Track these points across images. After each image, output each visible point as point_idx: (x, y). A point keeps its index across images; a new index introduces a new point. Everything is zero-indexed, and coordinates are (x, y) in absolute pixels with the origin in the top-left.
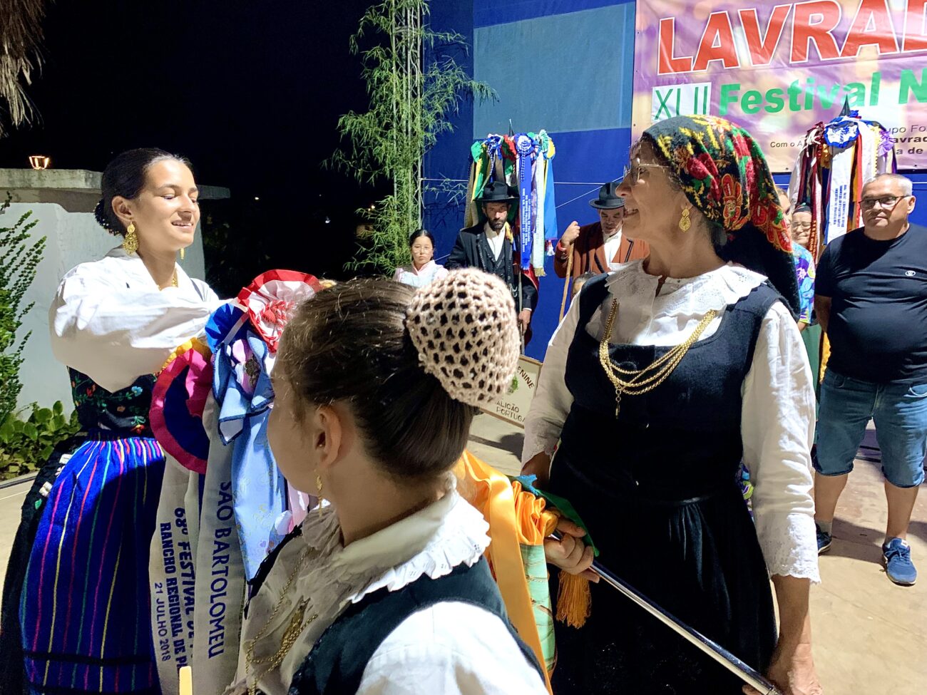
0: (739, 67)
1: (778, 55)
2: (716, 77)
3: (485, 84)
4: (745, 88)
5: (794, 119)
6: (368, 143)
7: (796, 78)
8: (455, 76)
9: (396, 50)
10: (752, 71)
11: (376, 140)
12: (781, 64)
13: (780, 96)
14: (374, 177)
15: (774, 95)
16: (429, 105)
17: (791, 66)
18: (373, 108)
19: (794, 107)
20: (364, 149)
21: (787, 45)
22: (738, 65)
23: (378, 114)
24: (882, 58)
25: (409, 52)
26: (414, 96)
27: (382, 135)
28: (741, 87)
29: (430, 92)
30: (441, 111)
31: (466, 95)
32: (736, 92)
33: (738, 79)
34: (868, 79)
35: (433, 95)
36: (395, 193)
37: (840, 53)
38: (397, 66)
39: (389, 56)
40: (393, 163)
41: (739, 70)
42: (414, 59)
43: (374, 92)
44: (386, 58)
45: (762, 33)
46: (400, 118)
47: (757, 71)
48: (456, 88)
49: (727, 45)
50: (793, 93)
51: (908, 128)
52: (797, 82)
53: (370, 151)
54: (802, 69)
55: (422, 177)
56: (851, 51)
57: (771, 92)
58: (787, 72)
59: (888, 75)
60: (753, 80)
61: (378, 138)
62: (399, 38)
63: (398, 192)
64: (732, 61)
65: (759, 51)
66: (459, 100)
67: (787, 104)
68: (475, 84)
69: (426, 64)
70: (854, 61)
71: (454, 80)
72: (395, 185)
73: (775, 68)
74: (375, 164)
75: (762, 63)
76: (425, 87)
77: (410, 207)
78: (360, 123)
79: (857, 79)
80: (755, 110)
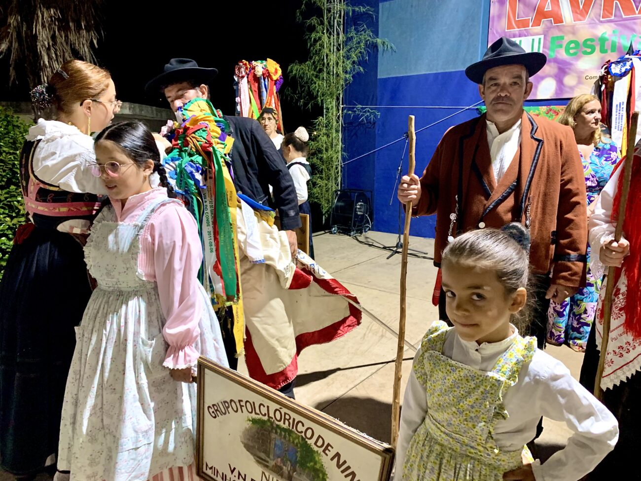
1: (592, 15)
2: (547, 31)
3: (386, 40)
4: (568, 38)
5: (602, 60)
6: (307, 83)
7: (605, 30)
8: (366, 36)
9: (327, 19)
10: (573, 27)
11: (312, 80)
12: (594, 20)
13: (593, 43)
14: (311, 105)
15: (588, 43)
16: (348, 56)
17: (601, 22)
18: (311, 58)
19: (603, 51)
20: (305, 86)
21: (599, 7)
22: (563, 22)
23: (314, 62)
25: (336, 21)
26: (338, 50)
27: (317, 76)
28: (565, 38)
29: (349, 47)
30: (356, 59)
31: (373, 48)
32: (561, 42)
33: (563, 32)
35: (351, 49)
36: (325, 116)
37: (637, 12)
38: (328, 30)
39: (322, 23)
40: (323, 95)
41: (564, 26)
42: (339, 25)
43: (312, 48)
44: (319, 25)
46: (328, 64)
47: (577, 26)
48: (366, 44)
49: (556, 9)
50: (602, 41)
52: (605, 33)
53: (309, 87)
54: (609, 24)
55: (342, 104)
57: (587, 40)
58: (599, 26)
60: (574, 33)
61: (314, 79)
62: (329, 10)
63: (326, 115)
64: (559, 20)
65: (578, 11)
66: (368, 52)
67: (598, 49)
68: (379, 41)
69: (347, 28)
71: (365, 39)
72: (325, 111)
73: (590, 24)
74: (312, 96)
75: (581, 20)
76: (346, 43)
77: (334, 125)
78: (302, 69)
80: (575, 54)
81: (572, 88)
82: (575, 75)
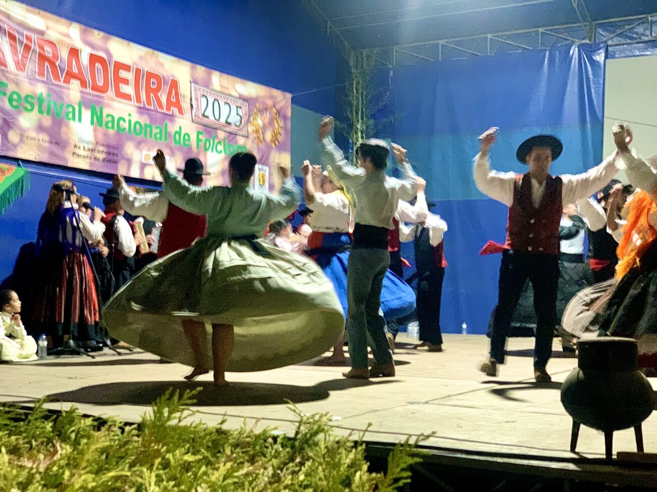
0: (8, 70)
1: (30, 70)
4: (11, 87)
5: (40, 121)
7: (41, 89)
10: (16, 76)
13: (33, 101)
15: (29, 99)
17: (37, 80)
19: (40, 111)
21: (34, 64)
24: (82, 92)
28: (9, 86)
32: (6, 90)
33: (7, 78)
34: (77, 104)
37: (62, 80)
41: (8, 72)
45: (20, 49)
47: (19, 77)
50: (40, 100)
51: (95, 143)
52: (42, 94)
54: (43, 85)
56: (67, 81)
57: (27, 96)
58: (36, 84)
59: (85, 103)
60: (17, 84)
64: (3, 63)
67: (36, 108)
70: (68, 89)
73: (28, 79)
75: (21, 71)
79: (71, 102)
80: (16, 107)
81: (15, 146)
82: (18, 131)
